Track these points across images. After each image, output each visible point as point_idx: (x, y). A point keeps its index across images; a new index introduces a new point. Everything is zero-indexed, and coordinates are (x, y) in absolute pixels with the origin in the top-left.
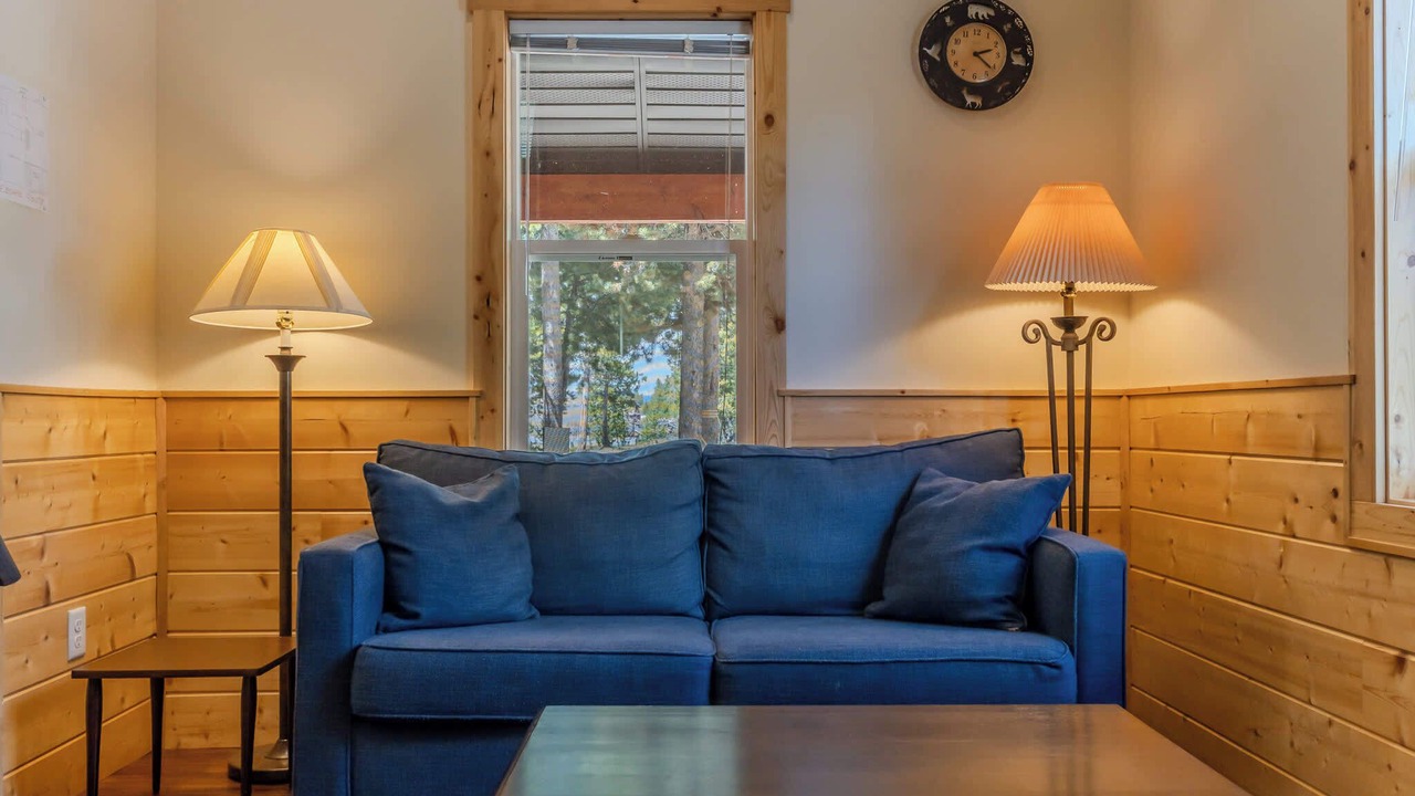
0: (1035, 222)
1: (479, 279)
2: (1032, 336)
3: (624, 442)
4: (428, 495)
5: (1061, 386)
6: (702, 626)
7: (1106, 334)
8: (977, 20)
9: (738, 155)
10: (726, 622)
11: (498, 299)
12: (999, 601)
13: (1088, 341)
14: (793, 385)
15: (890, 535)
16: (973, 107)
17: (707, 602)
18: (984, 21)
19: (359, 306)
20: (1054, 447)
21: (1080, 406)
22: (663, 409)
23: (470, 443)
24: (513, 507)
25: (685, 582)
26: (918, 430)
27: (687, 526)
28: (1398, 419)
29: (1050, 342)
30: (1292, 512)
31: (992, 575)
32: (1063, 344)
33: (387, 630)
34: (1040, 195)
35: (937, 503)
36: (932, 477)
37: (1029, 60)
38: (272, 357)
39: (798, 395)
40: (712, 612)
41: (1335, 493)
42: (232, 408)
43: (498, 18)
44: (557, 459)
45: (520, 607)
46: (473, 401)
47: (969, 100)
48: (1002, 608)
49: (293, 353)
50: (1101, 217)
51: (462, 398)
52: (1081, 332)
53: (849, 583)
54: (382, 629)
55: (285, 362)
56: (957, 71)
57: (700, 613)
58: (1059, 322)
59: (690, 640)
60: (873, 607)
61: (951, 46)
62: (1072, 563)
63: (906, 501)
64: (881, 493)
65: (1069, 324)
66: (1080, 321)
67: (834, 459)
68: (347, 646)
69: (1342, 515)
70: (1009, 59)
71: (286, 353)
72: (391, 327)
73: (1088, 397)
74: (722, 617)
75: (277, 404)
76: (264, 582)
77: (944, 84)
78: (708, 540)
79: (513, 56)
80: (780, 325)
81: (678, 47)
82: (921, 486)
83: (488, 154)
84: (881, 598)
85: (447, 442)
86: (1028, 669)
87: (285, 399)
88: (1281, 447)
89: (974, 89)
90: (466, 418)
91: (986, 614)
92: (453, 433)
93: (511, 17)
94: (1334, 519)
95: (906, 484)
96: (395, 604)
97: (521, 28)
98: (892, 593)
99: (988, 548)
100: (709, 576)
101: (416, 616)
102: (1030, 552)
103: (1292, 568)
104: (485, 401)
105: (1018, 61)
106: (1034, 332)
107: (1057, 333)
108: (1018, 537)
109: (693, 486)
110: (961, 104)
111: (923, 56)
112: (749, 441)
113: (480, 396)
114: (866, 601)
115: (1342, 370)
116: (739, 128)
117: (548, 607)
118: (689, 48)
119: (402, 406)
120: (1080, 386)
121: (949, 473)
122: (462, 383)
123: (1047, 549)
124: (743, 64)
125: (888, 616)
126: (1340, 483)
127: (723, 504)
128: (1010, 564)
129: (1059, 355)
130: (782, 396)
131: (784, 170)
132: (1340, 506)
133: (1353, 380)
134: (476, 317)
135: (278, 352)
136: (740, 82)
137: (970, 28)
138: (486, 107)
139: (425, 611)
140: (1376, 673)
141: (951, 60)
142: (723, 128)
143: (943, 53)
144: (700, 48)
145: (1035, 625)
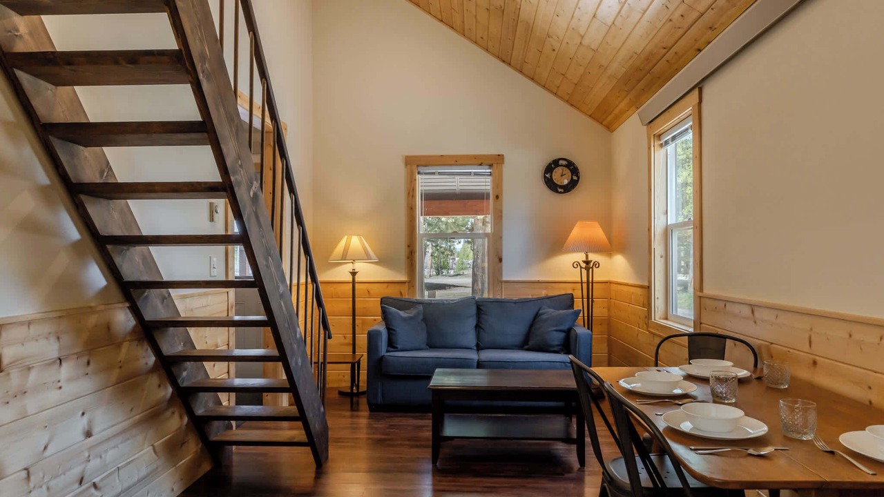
0: (577, 233)
1: (409, 246)
2: (575, 266)
3: (448, 272)
4: (399, 314)
5: (585, 279)
6: (476, 352)
7: (597, 266)
8: (562, 165)
9: (488, 195)
10: (483, 351)
11: (414, 252)
12: (558, 345)
13: (592, 268)
14: (505, 278)
15: (531, 326)
16: (561, 193)
17: (477, 345)
18: (564, 166)
19: (375, 257)
20: (583, 298)
22: (466, 256)
23: (406, 296)
24: (421, 317)
25: (471, 339)
26: (544, 293)
27: (472, 322)
28: (658, 298)
29: (581, 268)
30: (640, 321)
31: (557, 338)
32: (586, 268)
33: (389, 352)
34: (578, 224)
35: (544, 317)
36: (544, 309)
37: (579, 178)
38: (351, 273)
39: (507, 282)
40: (479, 348)
41: (646, 317)
42: (335, 285)
43: (415, 167)
44: (433, 302)
45: (424, 346)
46: (407, 284)
47: (560, 190)
48: (560, 347)
49: (356, 271)
50: (597, 232)
51: (403, 283)
52: (590, 265)
53: (518, 339)
54: (388, 351)
55: (354, 274)
56: (556, 182)
57: (475, 348)
58: (584, 262)
59: (473, 356)
60: (526, 347)
61: (554, 173)
62: (576, 335)
63: (537, 316)
64: (529, 314)
65: (587, 262)
67: (516, 302)
68: (381, 355)
70: (572, 178)
71: (354, 271)
72: (383, 261)
73: (592, 283)
74: (482, 349)
75: (351, 284)
76: (345, 337)
77: (551, 185)
78: (478, 327)
79: (418, 177)
80: (501, 260)
81: (470, 174)
82: (541, 312)
83: (411, 209)
84: (528, 344)
85: (399, 296)
86: (562, 364)
87: (354, 282)
88: (638, 303)
89: (561, 187)
90: (404, 289)
91: (555, 349)
92: (401, 294)
93: (418, 166)
94: (646, 324)
95: (537, 310)
96: (391, 344)
97: (422, 169)
98: (531, 343)
99: (557, 331)
100: (478, 337)
101: (397, 348)
102: (568, 332)
103: (639, 336)
104: (411, 283)
105: (575, 178)
106: (576, 265)
107: (583, 265)
108: (565, 327)
109: (473, 310)
110: (557, 192)
111: (545, 177)
112: (491, 297)
113: (409, 282)
114: (524, 345)
115: (645, 284)
116: (489, 188)
117: (431, 346)
118: (472, 174)
119: (386, 285)
120: (590, 280)
121: (549, 307)
122: (403, 278)
123: (572, 331)
124: (489, 179)
125: (529, 350)
126: (645, 314)
127: (483, 316)
128: (562, 335)
129: (584, 272)
130: (501, 282)
131: (502, 212)
132: (647, 321)
133: (648, 287)
134: (408, 258)
135: (352, 271)
136: (489, 180)
137: (560, 168)
138: (411, 194)
139: (399, 346)
141: (554, 178)
142: (483, 188)
143: (551, 176)
144: (476, 174)
145: (568, 352)
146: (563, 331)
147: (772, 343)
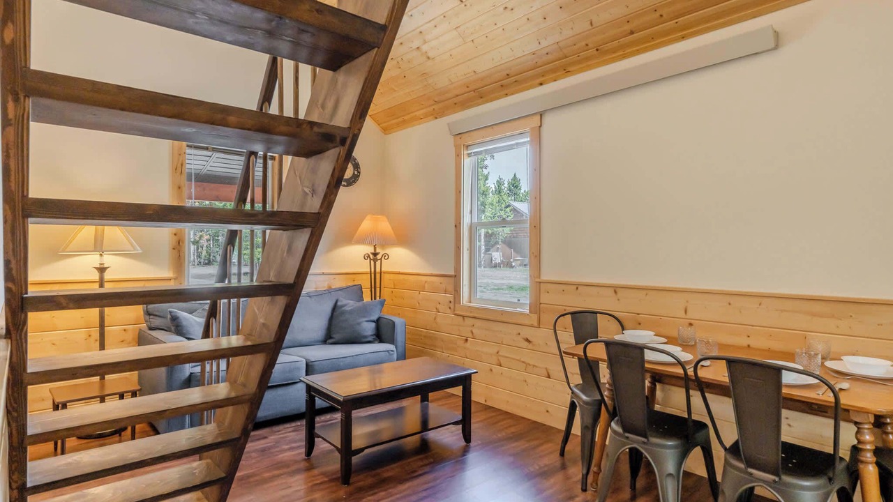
0: (366, 225)
1: (175, 234)
5: (373, 271)
7: (385, 258)
11: (183, 242)
12: (372, 335)
13: (381, 259)
15: (331, 320)
16: (345, 186)
19: (138, 248)
20: (371, 288)
21: (378, 276)
26: (326, 285)
28: (465, 285)
29: (370, 259)
30: (438, 306)
31: (368, 328)
32: (374, 260)
34: (369, 217)
36: (342, 301)
37: (360, 172)
38: (96, 268)
41: (450, 302)
47: (344, 183)
48: (373, 338)
49: (105, 266)
51: (169, 279)
52: (379, 257)
53: (320, 334)
55: (102, 270)
58: (373, 254)
62: (394, 324)
63: (336, 308)
64: (328, 308)
65: (375, 254)
66: (378, 254)
69: (452, 307)
70: (354, 173)
71: (102, 266)
82: (339, 304)
83: (179, 188)
84: (333, 338)
86: (386, 353)
88: (436, 290)
89: (345, 180)
91: (368, 339)
94: (450, 308)
95: (334, 302)
98: (336, 337)
99: (365, 321)
102: (379, 321)
103: (438, 320)
104: (177, 280)
105: (356, 173)
106: (367, 257)
107: (371, 256)
108: (374, 317)
113: (176, 278)
114: (327, 339)
115: (452, 273)
120: (378, 270)
121: (346, 299)
122: (168, 274)
123: (383, 320)
125: (335, 343)
126: (452, 300)
128: (373, 325)
129: (373, 263)
132: (452, 305)
133: (456, 276)
134: (175, 250)
135: (98, 266)
140: (461, 343)
145: (381, 341)
146: (374, 321)
147: (638, 314)
